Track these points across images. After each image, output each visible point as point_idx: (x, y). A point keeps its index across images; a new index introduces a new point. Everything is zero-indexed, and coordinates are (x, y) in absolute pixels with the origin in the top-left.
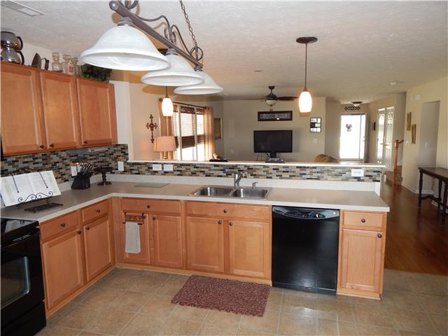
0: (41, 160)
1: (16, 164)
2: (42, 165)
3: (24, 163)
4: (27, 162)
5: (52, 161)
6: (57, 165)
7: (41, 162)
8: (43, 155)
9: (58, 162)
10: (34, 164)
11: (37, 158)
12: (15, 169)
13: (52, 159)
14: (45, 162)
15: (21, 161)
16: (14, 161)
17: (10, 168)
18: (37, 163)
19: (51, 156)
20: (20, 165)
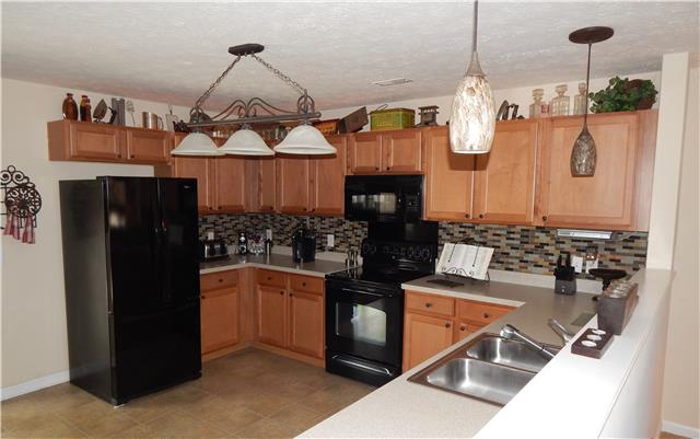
0: (519, 236)
1: (485, 234)
2: (518, 242)
3: (495, 235)
4: (499, 235)
5: (536, 240)
6: (546, 248)
7: (517, 239)
8: (522, 230)
9: (548, 245)
10: (508, 239)
11: (513, 233)
12: (481, 240)
13: (538, 237)
14: (525, 239)
16: (482, 231)
17: (477, 238)
18: (513, 239)
19: (537, 234)
20: (489, 236)
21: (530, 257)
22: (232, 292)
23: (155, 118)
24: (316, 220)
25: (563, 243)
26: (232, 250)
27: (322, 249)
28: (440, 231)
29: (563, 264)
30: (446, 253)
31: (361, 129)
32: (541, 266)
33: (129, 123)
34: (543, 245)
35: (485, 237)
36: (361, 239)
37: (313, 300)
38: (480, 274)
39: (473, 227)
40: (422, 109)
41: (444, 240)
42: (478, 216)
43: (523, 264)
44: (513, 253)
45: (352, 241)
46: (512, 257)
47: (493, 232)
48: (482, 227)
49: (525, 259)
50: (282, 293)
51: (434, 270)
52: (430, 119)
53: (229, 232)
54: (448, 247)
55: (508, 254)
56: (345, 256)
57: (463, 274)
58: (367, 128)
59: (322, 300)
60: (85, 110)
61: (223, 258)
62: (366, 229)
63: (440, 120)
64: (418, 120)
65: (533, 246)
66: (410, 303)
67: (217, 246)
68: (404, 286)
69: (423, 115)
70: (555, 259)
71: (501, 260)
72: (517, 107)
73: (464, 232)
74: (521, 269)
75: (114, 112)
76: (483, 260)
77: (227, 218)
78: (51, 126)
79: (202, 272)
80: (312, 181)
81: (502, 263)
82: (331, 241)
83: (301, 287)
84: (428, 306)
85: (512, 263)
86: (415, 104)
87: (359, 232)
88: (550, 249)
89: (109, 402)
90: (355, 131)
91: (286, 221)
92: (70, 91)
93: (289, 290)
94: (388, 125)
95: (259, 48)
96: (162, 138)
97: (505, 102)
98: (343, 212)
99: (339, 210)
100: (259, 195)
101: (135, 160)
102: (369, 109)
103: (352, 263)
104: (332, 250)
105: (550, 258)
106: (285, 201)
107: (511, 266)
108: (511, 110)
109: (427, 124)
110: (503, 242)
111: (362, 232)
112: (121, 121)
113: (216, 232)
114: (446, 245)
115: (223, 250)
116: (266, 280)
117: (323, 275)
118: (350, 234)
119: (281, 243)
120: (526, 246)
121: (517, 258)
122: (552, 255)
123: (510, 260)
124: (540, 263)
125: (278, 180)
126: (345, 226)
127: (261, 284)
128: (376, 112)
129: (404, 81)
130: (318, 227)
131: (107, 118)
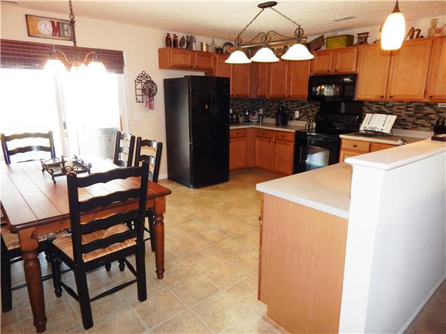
1: (392, 108)
2: (413, 113)
5: (425, 111)
8: (417, 106)
9: (431, 114)
10: (407, 111)
11: (410, 107)
12: (390, 112)
13: (426, 110)
14: (417, 111)
15: (396, 107)
16: (390, 107)
17: (387, 110)
19: (425, 108)
20: (395, 109)
21: (420, 122)
22: (243, 140)
23: (207, 46)
24: (289, 103)
25: (442, 112)
26: (241, 119)
27: (292, 119)
28: (364, 108)
29: (440, 124)
30: (367, 120)
31: (320, 48)
32: (426, 127)
33: (194, 49)
34: (428, 114)
35: (392, 110)
36: (315, 113)
37: (287, 145)
38: (387, 130)
39: (385, 105)
40: (359, 34)
41: (367, 113)
42: (388, 96)
43: (414, 126)
44: (409, 119)
45: (310, 114)
46: (409, 122)
47: (398, 107)
48: (390, 105)
49: (416, 122)
50: (270, 141)
51: (359, 129)
52: (363, 40)
53: (240, 110)
54: (368, 116)
55: (405, 120)
56: (305, 122)
57: (377, 130)
58: (323, 48)
59: (292, 144)
60: (175, 42)
61: (237, 123)
62: (318, 107)
63: (370, 41)
64: (356, 41)
65: (422, 115)
66: (344, 145)
67: (234, 117)
68: (341, 136)
69: (359, 38)
70: (435, 122)
71: (401, 123)
72: (420, 31)
73: (379, 108)
74: (413, 128)
75: (188, 43)
76: (390, 122)
77: (239, 102)
78: (160, 51)
79: (231, 128)
80: (289, 80)
81: (401, 125)
82: (297, 114)
83: (281, 138)
84: (355, 146)
85: (408, 125)
86: (355, 32)
87: (314, 109)
88: (433, 116)
89: (189, 187)
90: (316, 50)
91: (271, 104)
92: (169, 32)
93: (274, 139)
94: (337, 45)
95: (275, 4)
96: (211, 56)
97: (413, 28)
98: (307, 97)
99: (305, 96)
100: (257, 89)
101: (198, 69)
102: (326, 36)
103: (309, 126)
104: (297, 119)
105: (433, 121)
106: (272, 92)
107: (407, 127)
108: (416, 33)
109: (361, 43)
110: (404, 112)
111: (316, 110)
112: (191, 48)
113: (233, 110)
114: (367, 115)
115: (237, 118)
116: (262, 135)
117: (294, 131)
118: (309, 110)
119: (268, 116)
120: (418, 115)
121: (411, 122)
122: (434, 120)
123: (406, 123)
124: (426, 125)
125: (269, 79)
126: (306, 106)
127: (258, 137)
128: (330, 38)
129: (350, 18)
130: (290, 107)
131: (185, 47)
